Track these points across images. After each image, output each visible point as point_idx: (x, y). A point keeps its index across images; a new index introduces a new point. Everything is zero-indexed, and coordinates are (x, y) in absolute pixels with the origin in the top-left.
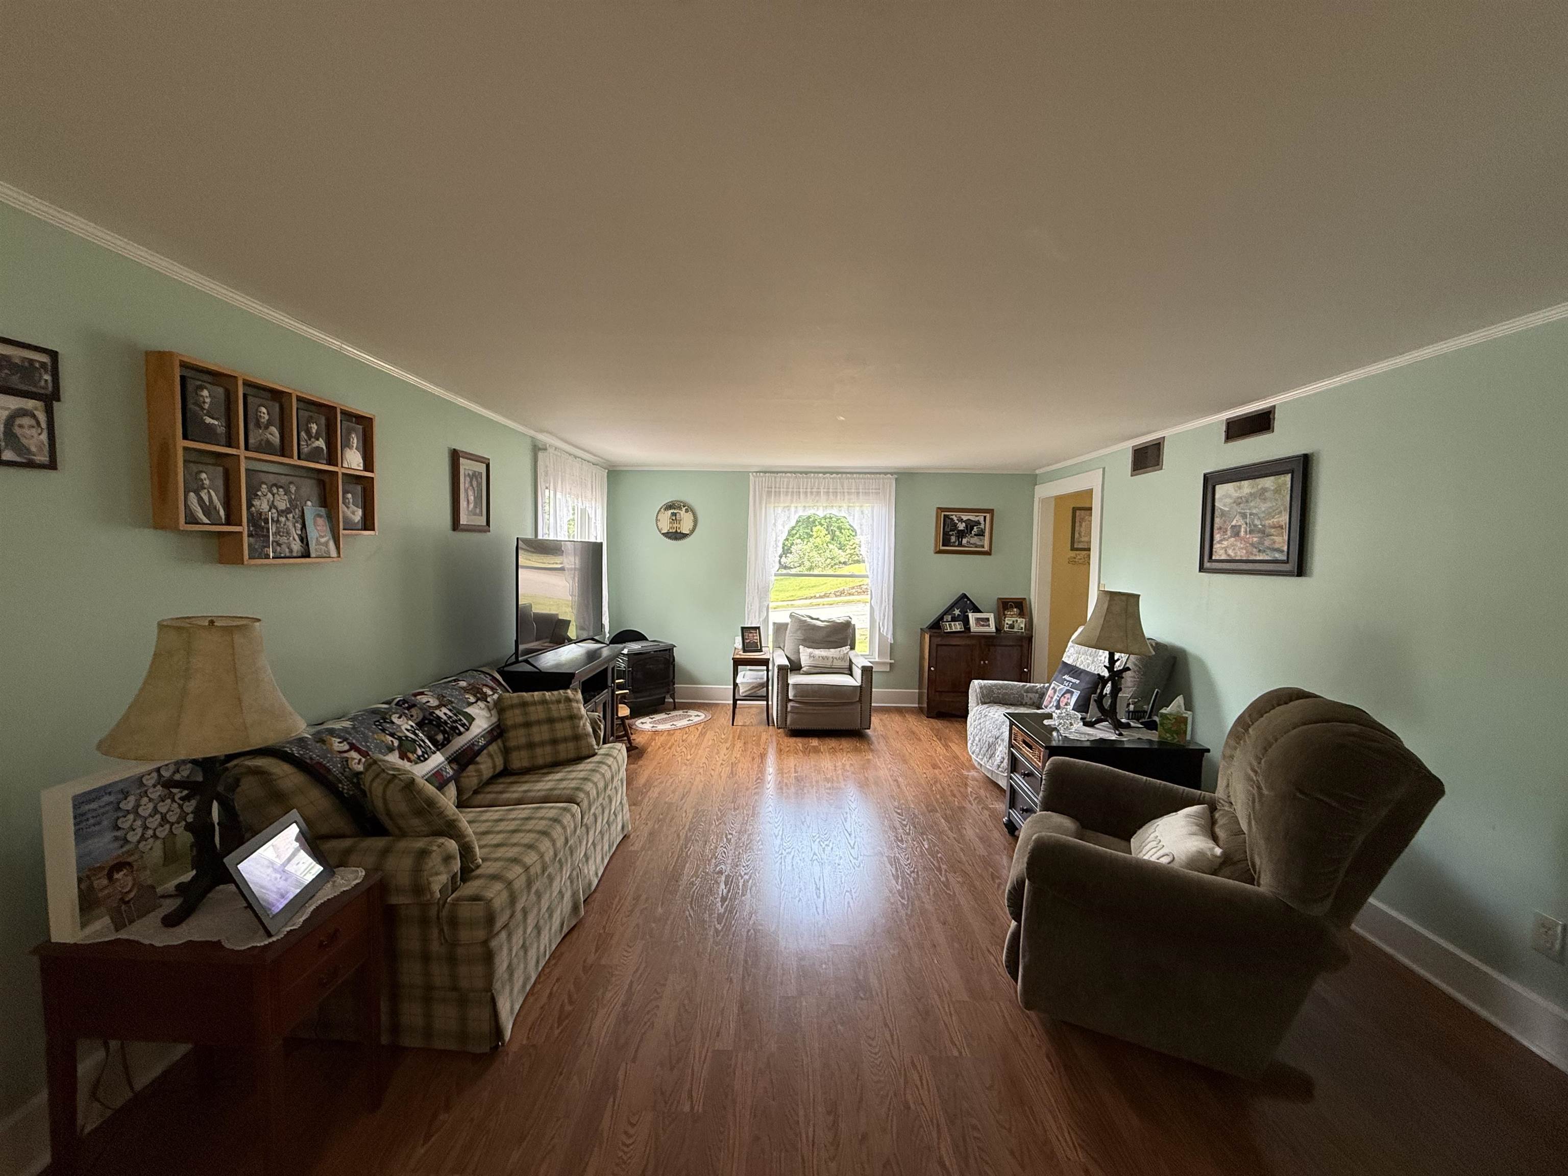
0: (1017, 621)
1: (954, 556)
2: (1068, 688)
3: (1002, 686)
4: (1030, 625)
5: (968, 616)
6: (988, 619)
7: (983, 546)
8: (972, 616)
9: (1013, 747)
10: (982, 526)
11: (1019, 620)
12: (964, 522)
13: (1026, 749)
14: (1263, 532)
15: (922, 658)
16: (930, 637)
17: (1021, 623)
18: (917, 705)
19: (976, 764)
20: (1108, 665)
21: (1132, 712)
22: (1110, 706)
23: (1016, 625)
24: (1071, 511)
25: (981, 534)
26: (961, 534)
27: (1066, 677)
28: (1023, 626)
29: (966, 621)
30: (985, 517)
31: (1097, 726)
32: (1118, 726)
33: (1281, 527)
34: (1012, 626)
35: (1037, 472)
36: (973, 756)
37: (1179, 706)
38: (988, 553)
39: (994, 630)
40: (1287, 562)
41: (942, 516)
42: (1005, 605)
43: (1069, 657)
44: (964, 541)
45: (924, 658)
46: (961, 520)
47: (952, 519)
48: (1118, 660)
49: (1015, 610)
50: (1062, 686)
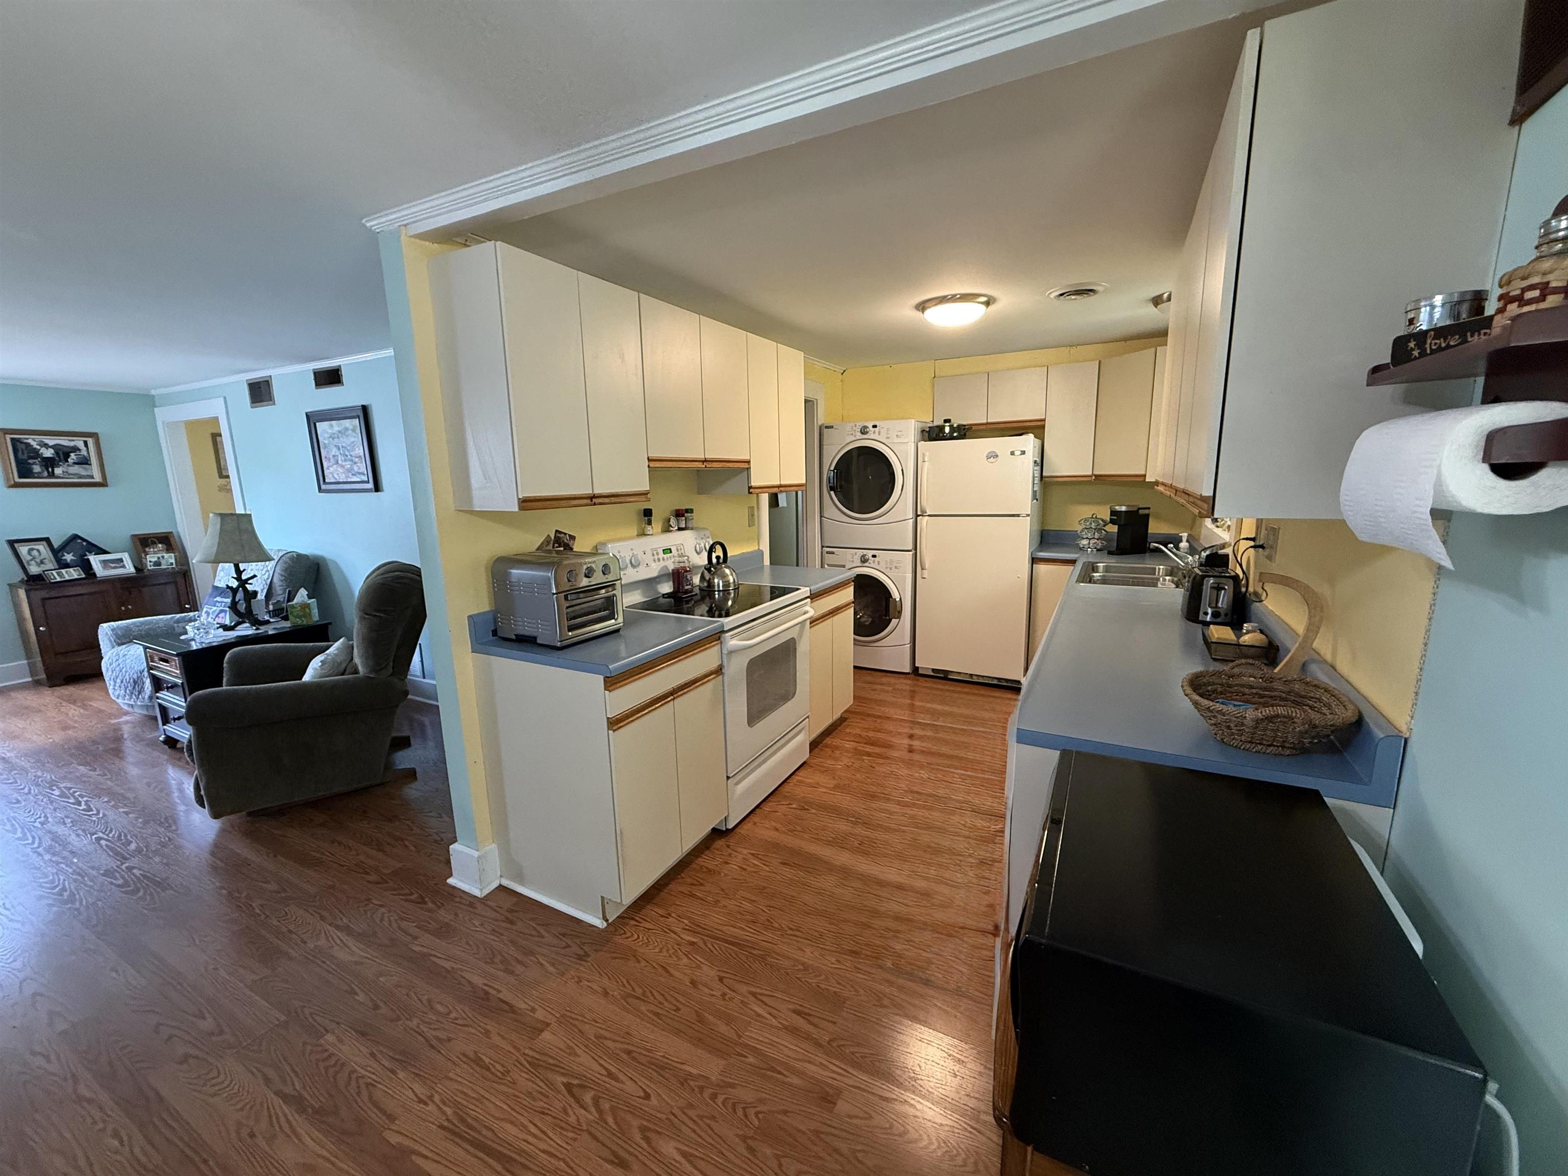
0: (163, 557)
1: (46, 489)
2: (221, 608)
3: (142, 623)
4: (183, 559)
5: (88, 560)
6: (121, 560)
7: (92, 477)
8: (95, 560)
9: (152, 669)
10: (84, 452)
11: (166, 556)
12: (51, 447)
13: (163, 665)
14: (352, 461)
15: (20, 620)
16: (26, 591)
17: (169, 560)
18: (30, 679)
19: (126, 707)
20: (235, 576)
21: (273, 611)
22: (246, 608)
23: (163, 562)
24: (210, 439)
25: (84, 462)
26: (49, 464)
27: (219, 599)
28: (173, 561)
29: (86, 566)
30: (86, 443)
31: (236, 629)
32: (256, 622)
33: (360, 457)
34: (158, 564)
35: (153, 392)
36: (119, 701)
37: (302, 596)
38: (103, 484)
39: (132, 570)
40: (368, 482)
41: (9, 441)
42: (144, 542)
43: (220, 581)
44: (58, 471)
45: (24, 619)
46: (46, 446)
47: (28, 445)
48: (244, 570)
49: (160, 545)
50: (215, 608)
